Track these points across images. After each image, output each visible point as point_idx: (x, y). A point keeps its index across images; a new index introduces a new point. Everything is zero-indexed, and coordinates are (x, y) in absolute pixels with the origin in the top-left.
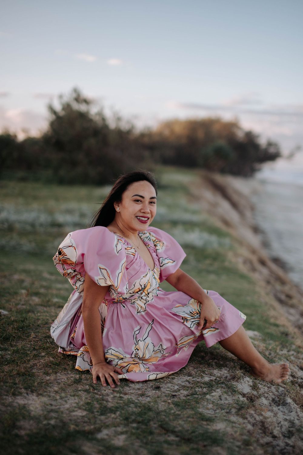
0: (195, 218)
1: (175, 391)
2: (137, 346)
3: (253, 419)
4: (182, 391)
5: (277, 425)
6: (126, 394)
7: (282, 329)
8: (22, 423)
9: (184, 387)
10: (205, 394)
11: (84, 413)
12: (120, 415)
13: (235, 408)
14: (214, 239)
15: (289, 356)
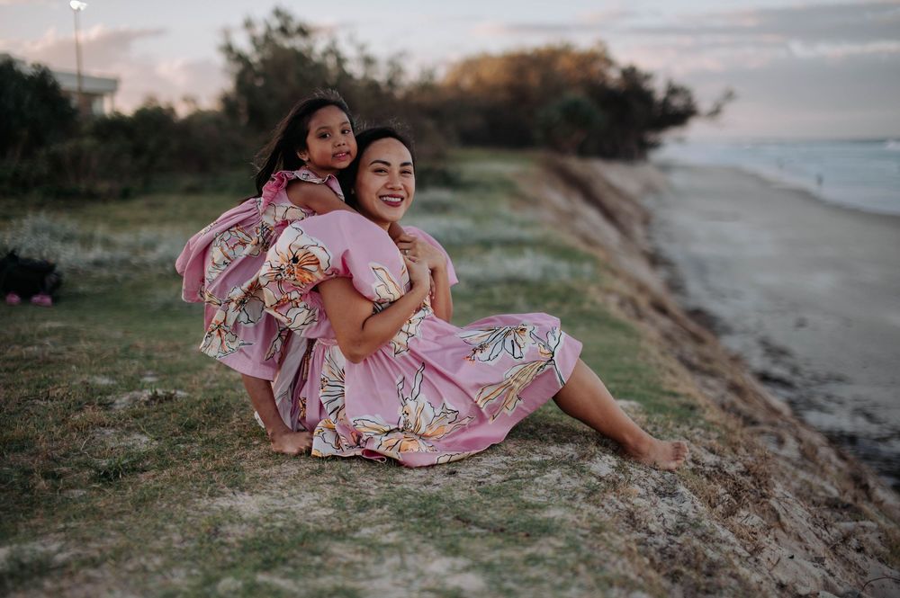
0: (527, 234)
1: (484, 477)
2: (406, 409)
3: (614, 506)
4: (494, 476)
5: (655, 518)
6: (398, 483)
7: (684, 400)
8: (228, 528)
9: (497, 471)
10: (533, 477)
11: (331, 512)
12: (389, 510)
13: (583, 492)
14: (563, 267)
15: (694, 435)
